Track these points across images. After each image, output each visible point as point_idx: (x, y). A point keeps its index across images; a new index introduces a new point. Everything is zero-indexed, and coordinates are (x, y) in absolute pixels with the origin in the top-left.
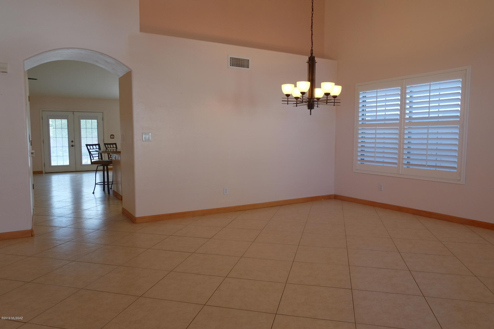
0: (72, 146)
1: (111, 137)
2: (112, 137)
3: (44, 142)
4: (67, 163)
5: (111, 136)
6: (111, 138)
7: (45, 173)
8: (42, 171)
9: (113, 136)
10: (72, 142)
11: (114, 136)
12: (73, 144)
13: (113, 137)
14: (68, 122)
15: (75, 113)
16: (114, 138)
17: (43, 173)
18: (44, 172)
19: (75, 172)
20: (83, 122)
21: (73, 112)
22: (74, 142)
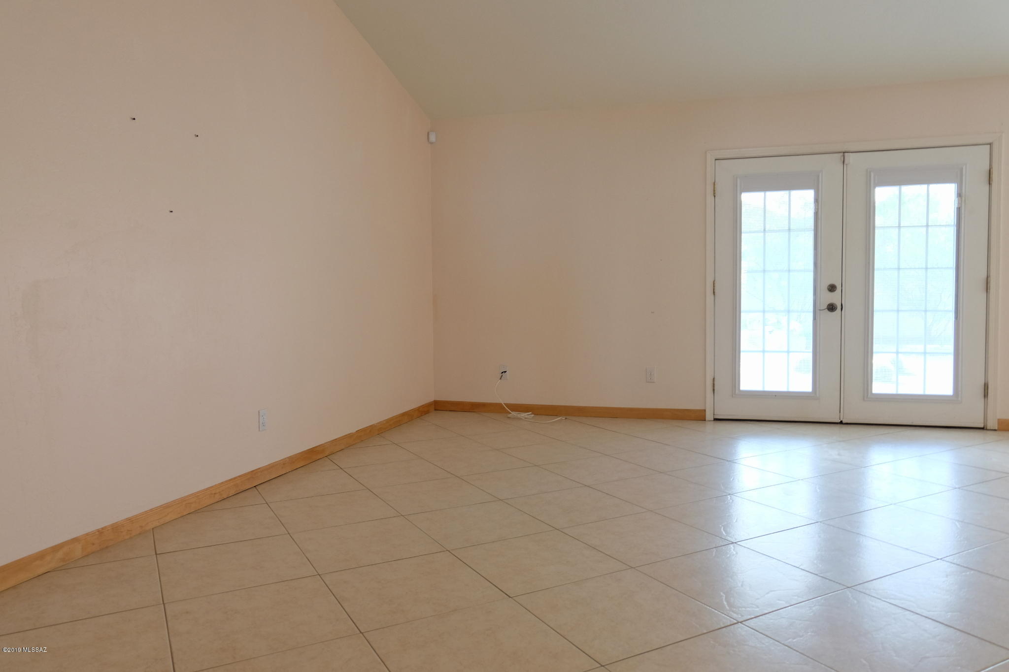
0: (831, 308)
3: (716, 291)
4: (803, 383)
7: (716, 420)
8: (705, 410)
10: (832, 288)
12: (834, 298)
14: (816, 201)
15: (850, 158)
17: (707, 419)
18: (709, 416)
19: (836, 428)
20: (884, 195)
21: (844, 153)
22: (836, 291)
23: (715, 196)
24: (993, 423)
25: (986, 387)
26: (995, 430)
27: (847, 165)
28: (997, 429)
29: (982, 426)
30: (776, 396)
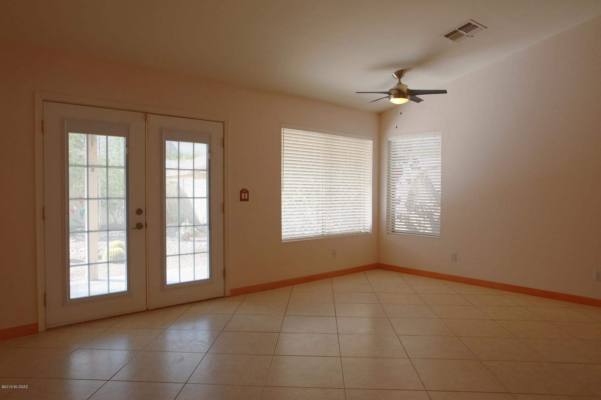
0: (139, 226)
1: (241, 195)
2: (243, 198)
3: (45, 216)
5: (241, 192)
6: (241, 200)
7: (47, 330)
8: (37, 324)
9: (246, 194)
10: (139, 212)
11: (247, 192)
12: (141, 219)
13: (246, 198)
14: (128, 146)
16: (247, 200)
17: (40, 331)
18: (41, 328)
20: (171, 146)
21: (145, 113)
22: (142, 214)
23: (43, 133)
24: (228, 293)
25: (224, 271)
26: (229, 296)
27: (147, 122)
28: (230, 296)
29: (223, 295)
30: (100, 299)
